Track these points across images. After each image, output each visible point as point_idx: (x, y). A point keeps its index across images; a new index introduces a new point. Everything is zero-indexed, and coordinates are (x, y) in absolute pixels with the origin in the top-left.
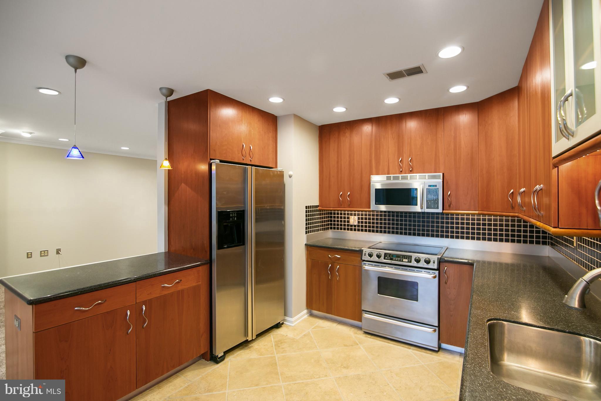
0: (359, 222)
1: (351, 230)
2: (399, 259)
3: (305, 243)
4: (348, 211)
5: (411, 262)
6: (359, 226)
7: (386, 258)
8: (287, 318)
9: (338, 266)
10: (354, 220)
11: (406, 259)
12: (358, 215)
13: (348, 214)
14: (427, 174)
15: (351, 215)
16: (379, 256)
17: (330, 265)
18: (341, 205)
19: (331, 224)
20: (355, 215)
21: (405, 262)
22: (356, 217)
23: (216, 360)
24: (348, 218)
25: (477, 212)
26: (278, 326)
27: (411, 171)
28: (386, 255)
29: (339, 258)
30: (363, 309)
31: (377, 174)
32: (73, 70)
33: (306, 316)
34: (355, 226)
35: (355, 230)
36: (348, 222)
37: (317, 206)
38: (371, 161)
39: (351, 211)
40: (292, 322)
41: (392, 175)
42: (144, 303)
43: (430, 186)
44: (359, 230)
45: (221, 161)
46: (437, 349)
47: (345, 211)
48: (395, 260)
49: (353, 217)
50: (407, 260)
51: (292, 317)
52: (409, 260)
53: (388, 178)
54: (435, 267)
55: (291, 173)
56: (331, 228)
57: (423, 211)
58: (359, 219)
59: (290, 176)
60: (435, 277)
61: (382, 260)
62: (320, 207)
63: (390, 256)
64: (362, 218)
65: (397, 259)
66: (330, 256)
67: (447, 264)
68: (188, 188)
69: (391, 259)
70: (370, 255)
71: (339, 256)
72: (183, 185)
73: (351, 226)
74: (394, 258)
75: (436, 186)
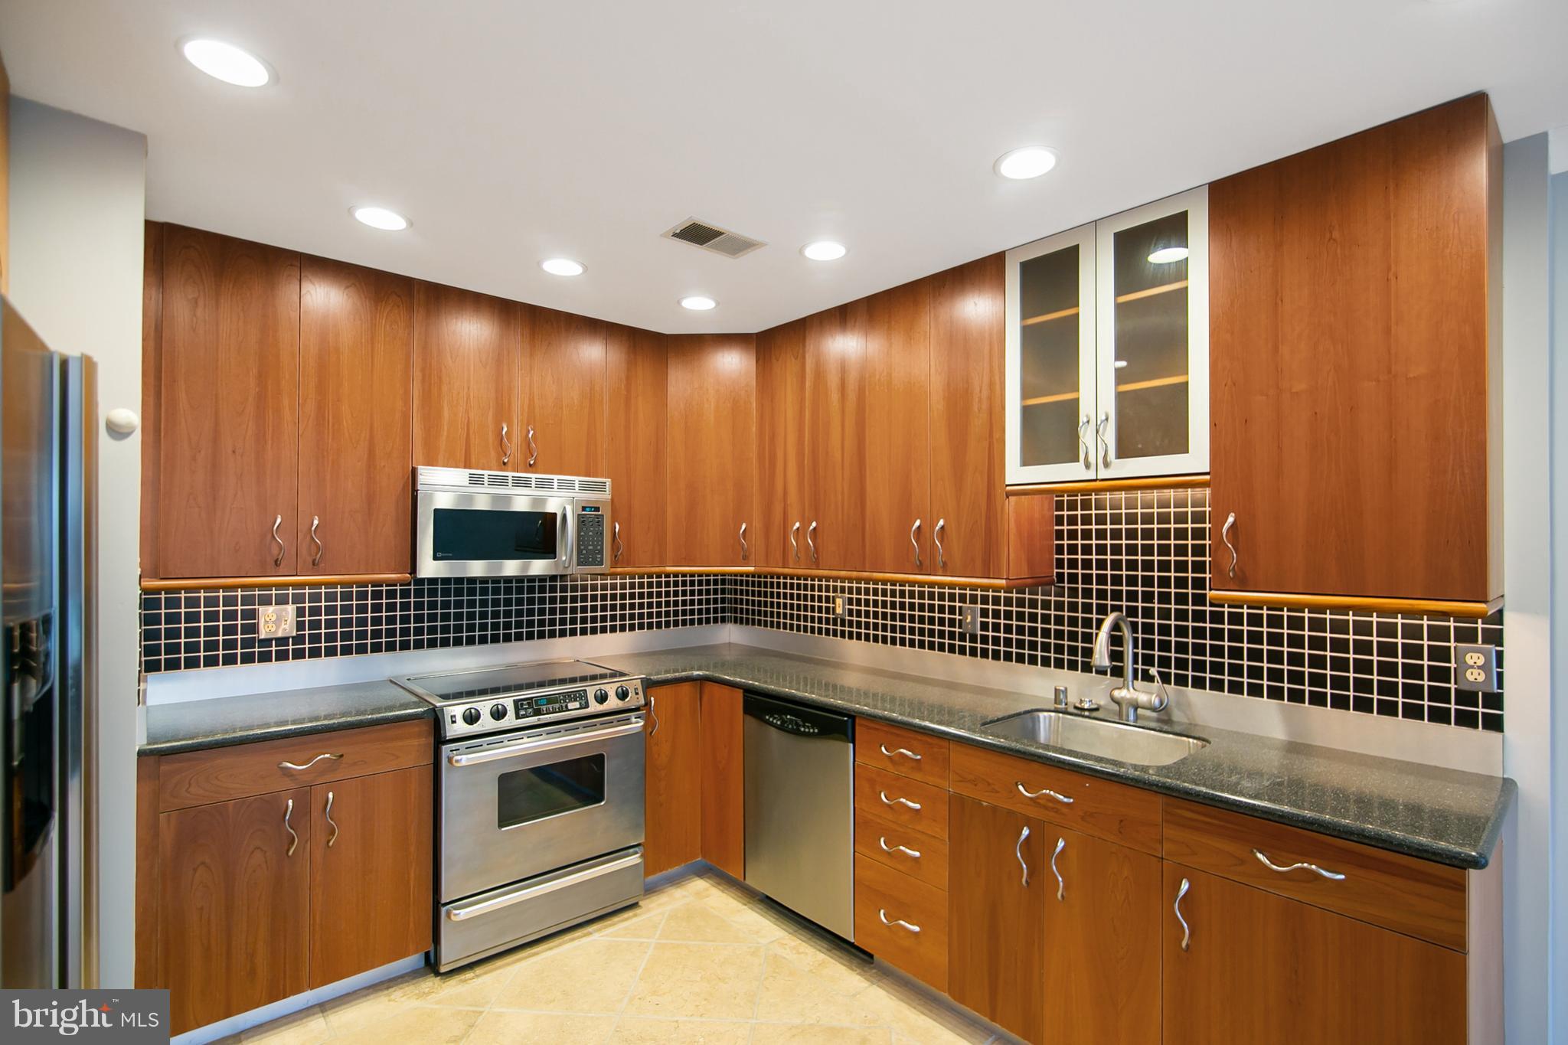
0: (300, 626)
1: (265, 658)
2: (557, 706)
5: (587, 706)
6: (298, 640)
7: (522, 712)
9: (331, 795)
10: (276, 621)
11: (575, 700)
12: (298, 599)
13: (246, 600)
14: (578, 479)
15: (266, 601)
16: (498, 715)
17: (290, 802)
18: (277, 563)
20: (282, 601)
21: (572, 710)
22: (291, 609)
24: (252, 614)
27: (533, 466)
28: (518, 704)
31: (431, 462)
34: (282, 641)
35: (280, 656)
36: (253, 629)
43: (584, 509)
49: (271, 609)
50: (577, 705)
52: (583, 702)
53: (476, 480)
54: (641, 701)
57: (569, 571)
58: (300, 612)
61: (510, 721)
63: (530, 705)
64: (314, 612)
65: (550, 706)
66: (293, 767)
69: (538, 713)
70: (471, 718)
73: (266, 642)
74: (544, 708)
75: (597, 509)
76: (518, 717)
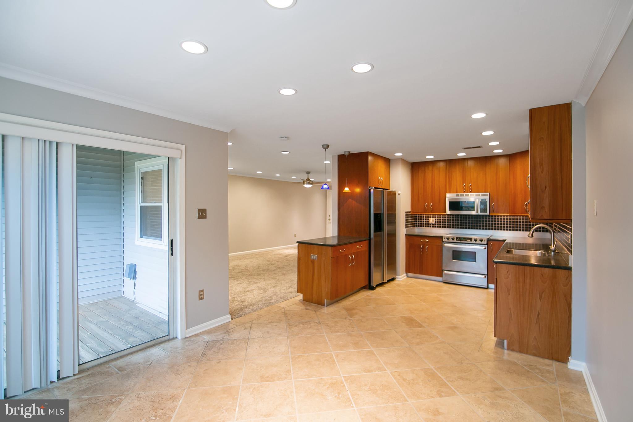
0: (435, 222)
1: (430, 227)
2: (465, 240)
3: (405, 234)
4: (428, 215)
5: (472, 241)
6: (435, 224)
8: (397, 277)
9: (427, 246)
10: (432, 221)
12: (435, 217)
13: (428, 217)
14: (480, 194)
15: (430, 217)
16: (453, 239)
17: (422, 246)
18: (426, 211)
19: (416, 224)
20: (433, 217)
21: (469, 241)
22: (434, 219)
23: (372, 288)
24: (428, 219)
25: (509, 214)
26: (393, 279)
27: (471, 191)
28: (457, 238)
29: (428, 241)
30: (443, 269)
31: (450, 192)
32: (325, 150)
33: (406, 277)
34: (433, 224)
35: (433, 227)
36: (428, 222)
37: (410, 212)
38: (446, 185)
39: (431, 215)
40: (400, 278)
41: (459, 194)
42: (353, 253)
43: (482, 200)
44: (435, 227)
45: (375, 188)
46: (486, 287)
47: (426, 215)
48: (463, 241)
49: (432, 219)
50: (469, 240)
51: (400, 276)
53: (457, 195)
54: (486, 243)
55: (399, 192)
56: (416, 226)
57: (478, 214)
58: (435, 220)
59: (399, 194)
60: (485, 248)
61: (455, 241)
62: (412, 212)
63: (459, 239)
64: (438, 220)
66: (422, 240)
67: (492, 242)
68: (354, 202)
70: (448, 239)
71: (428, 240)
72: (350, 200)
73: (430, 224)
74: (462, 240)
75: (485, 200)
76: (456, 240)
